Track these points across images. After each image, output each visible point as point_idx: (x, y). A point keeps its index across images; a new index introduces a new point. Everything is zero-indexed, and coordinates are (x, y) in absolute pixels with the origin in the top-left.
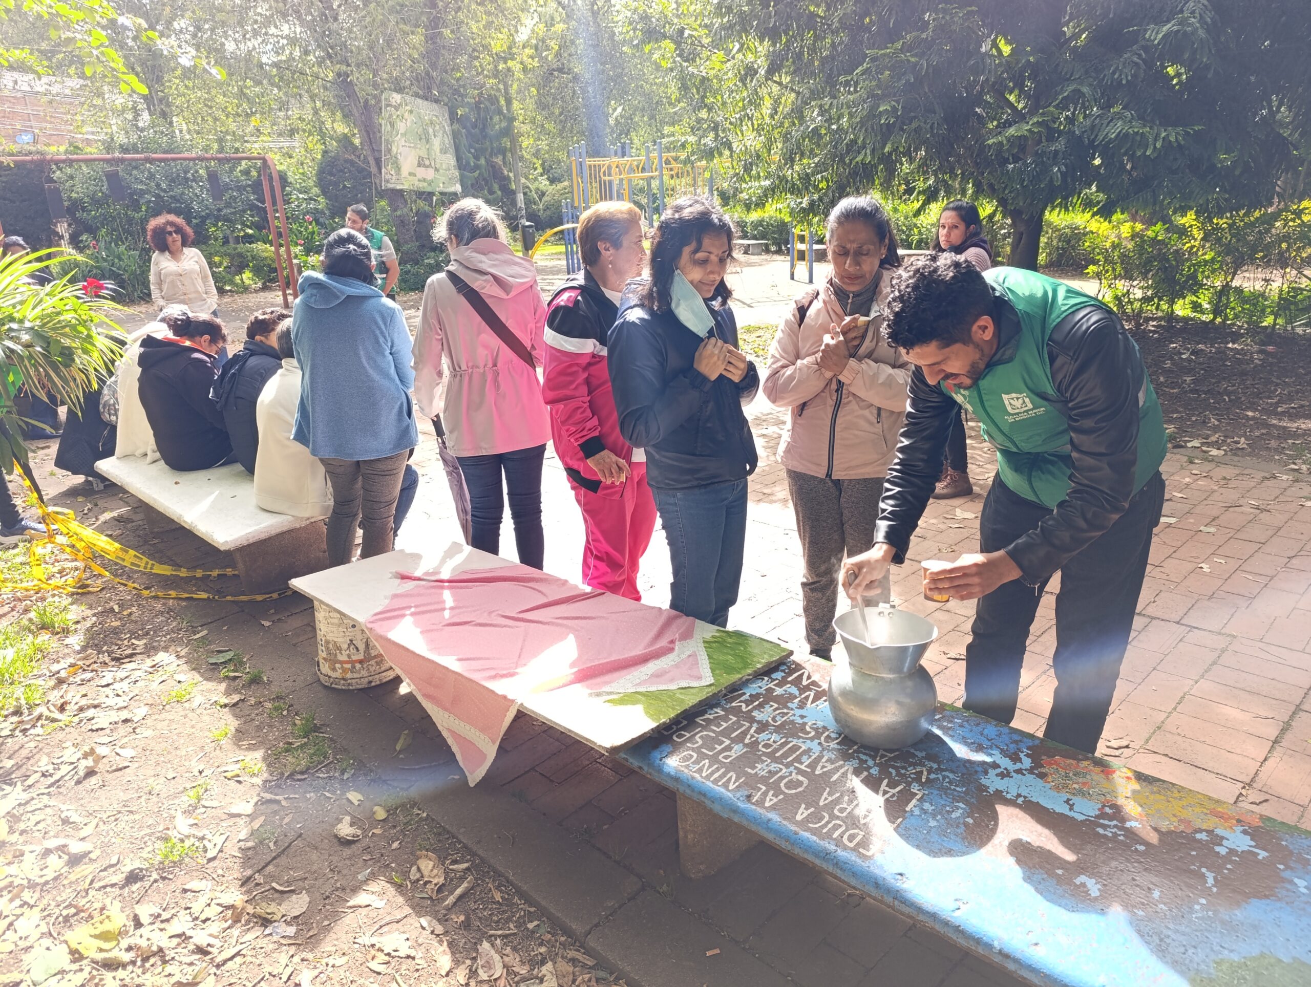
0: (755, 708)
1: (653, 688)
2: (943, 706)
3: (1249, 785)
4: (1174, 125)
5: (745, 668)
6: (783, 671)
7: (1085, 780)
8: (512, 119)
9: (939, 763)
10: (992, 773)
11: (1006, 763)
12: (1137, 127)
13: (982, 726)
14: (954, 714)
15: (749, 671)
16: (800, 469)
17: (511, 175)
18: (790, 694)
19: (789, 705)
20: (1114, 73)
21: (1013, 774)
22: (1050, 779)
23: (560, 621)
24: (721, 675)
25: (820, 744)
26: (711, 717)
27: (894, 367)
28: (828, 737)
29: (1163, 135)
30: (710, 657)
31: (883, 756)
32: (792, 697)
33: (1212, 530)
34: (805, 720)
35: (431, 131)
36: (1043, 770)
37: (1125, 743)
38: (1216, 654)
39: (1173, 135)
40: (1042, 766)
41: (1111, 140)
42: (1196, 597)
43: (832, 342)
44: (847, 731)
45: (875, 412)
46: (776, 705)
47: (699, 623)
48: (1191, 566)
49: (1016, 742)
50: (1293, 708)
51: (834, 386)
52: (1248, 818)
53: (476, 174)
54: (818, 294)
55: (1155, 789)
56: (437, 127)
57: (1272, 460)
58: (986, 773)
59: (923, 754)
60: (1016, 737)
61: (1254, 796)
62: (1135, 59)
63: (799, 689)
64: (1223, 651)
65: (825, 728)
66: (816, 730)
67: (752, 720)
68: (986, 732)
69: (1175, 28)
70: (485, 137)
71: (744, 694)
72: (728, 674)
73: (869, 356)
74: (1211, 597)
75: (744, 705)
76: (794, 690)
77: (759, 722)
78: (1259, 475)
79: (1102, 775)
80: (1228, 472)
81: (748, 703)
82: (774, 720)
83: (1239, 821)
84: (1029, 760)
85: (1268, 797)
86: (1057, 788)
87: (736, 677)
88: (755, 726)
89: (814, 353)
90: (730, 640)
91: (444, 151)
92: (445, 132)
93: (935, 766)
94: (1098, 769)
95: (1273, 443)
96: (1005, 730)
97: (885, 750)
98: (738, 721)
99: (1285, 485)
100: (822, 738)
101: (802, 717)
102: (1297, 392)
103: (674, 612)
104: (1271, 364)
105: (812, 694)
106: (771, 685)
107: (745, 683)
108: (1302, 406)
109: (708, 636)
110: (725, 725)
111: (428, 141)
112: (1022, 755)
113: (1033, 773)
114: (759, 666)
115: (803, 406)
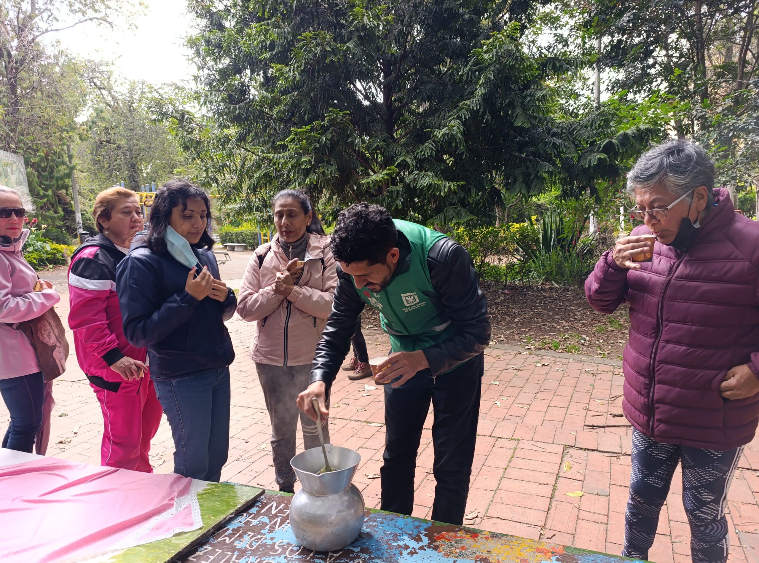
0: (236, 539)
1: (153, 540)
2: (369, 510)
3: (544, 527)
4: (452, 180)
5: (229, 509)
6: (258, 506)
7: (462, 545)
8: (72, 168)
9: (370, 554)
10: (405, 552)
11: (412, 544)
12: (435, 181)
13: (395, 520)
14: (376, 515)
15: (232, 511)
16: (265, 361)
17: (72, 202)
18: (263, 523)
19: (263, 531)
20: (421, 152)
21: (418, 551)
22: (441, 549)
23: (77, 498)
24: (210, 518)
25: (286, 557)
26: (201, 553)
27: (322, 291)
28: (292, 550)
29: (448, 185)
30: (201, 505)
31: (331, 557)
32: (264, 525)
33: (497, 383)
34: (274, 541)
35: (9, 170)
36: (436, 544)
37: (475, 515)
38: (512, 451)
39: (453, 185)
40: (435, 541)
41: (424, 187)
42: (496, 420)
43: (282, 276)
44: (305, 543)
45: (313, 320)
46: (252, 534)
47: (196, 481)
48: (492, 403)
49: (417, 527)
50: (555, 476)
51: (285, 304)
52: (557, 550)
53: (45, 200)
54: (270, 248)
55: (503, 542)
56: (14, 168)
57: (517, 345)
58: (401, 554)
59: (359, 549)
60: (417, 523)
61: (549, 534)
62: (430, 146)
63: (270, 518)
64: (515, 449)
65: (289, 544)
66: (282, 547)
67: (233, 549)
68: (397, 524)
69: (448, 132)
70: (52, 178)
71: (228, 529)
72: (215, 516)
73: (306, 284)
74: (504, 420)
75: (227, 539)
76: (266, 519)
77: (239, 550)
78: (513, 353)
79: (471, 539)
80: (499, 352)
81: (230, 537)
82: (251, 546)
83: (553, 553)
84: (427, 538)
85: (555, 533)
86: (447, 555)
87: (220, 518)
88: (236, 553)
89: (270, 285)
90: (217, 490)
91: (19, 183)
92: (20, 172)
93: (367, 556)
94: (468, 536)
95: (516, 337)
96: (409, 520)
97: (333, 552)
98: (223, 553)
99: (526, 356)
100: (287, 553)
101: (272, 539)
102: (522, 311)
103: (177, 475)
104: (508, 299)
105: (279, 520)
106: (249, 519)
107: (229, 521)
108: (525, 318)
109: (200, 490)
110: (212, 558)
111: (6, 177)
112: (422, 536)
113: (430, 547)
114: (239, 506)
115: (265, 319)
